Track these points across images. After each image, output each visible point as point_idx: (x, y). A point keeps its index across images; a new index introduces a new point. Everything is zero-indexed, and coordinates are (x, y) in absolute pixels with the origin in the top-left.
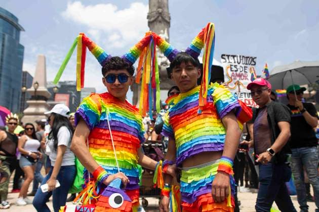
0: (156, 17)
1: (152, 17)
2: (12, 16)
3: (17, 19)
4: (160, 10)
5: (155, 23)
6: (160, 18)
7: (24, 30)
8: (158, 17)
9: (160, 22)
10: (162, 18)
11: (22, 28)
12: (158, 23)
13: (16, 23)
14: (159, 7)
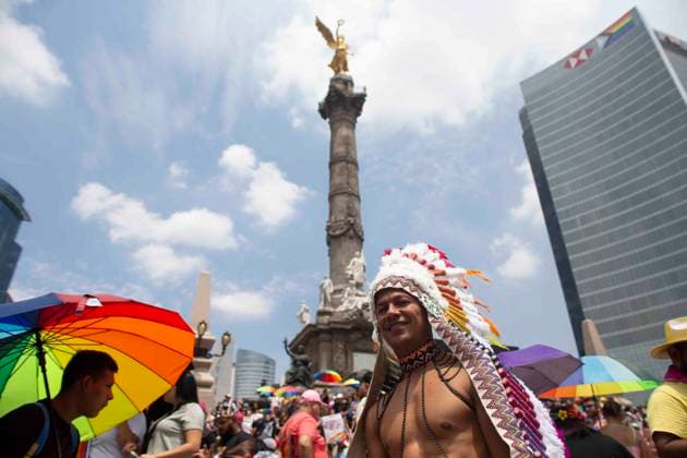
0: (345, 229)
1: (337, 229)
2: (16, 194)
3: (21, 200)
4: (352, 220)
5: (343, 238)
6: (352, 232)
7: (29, 220)
8: (348, 230)
9: (351, 238)
10: (355, 231)
11: (27, 215)
12: (348, 240)
13: (18, 206)
14: (350, 215)
